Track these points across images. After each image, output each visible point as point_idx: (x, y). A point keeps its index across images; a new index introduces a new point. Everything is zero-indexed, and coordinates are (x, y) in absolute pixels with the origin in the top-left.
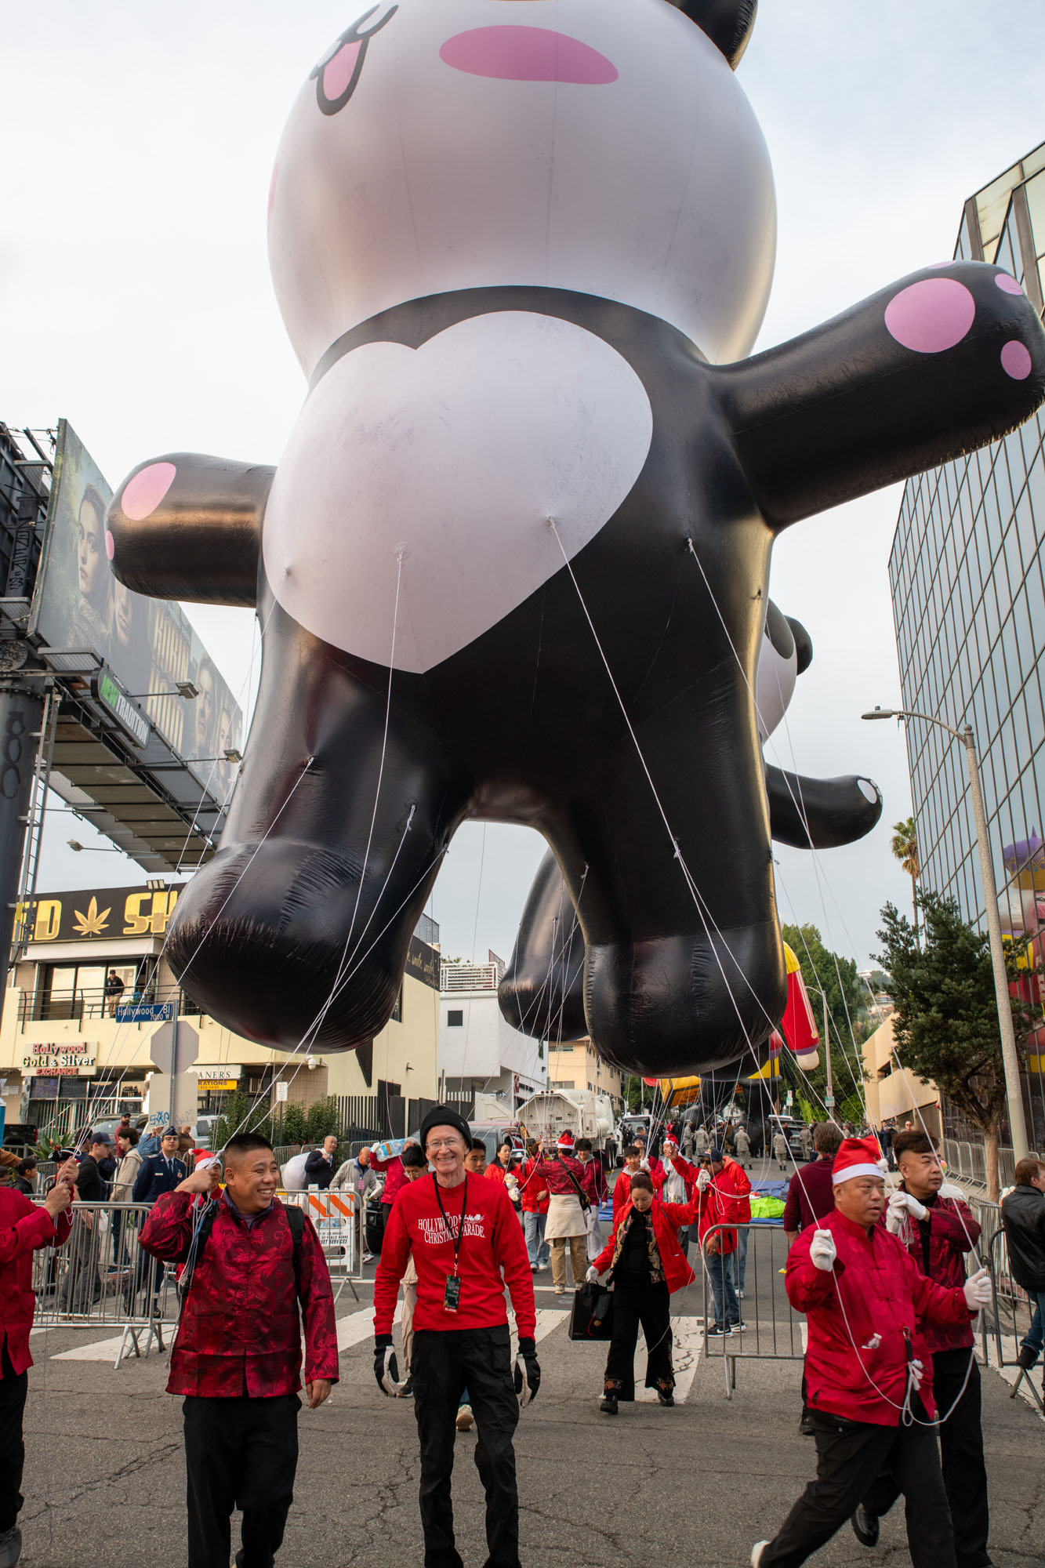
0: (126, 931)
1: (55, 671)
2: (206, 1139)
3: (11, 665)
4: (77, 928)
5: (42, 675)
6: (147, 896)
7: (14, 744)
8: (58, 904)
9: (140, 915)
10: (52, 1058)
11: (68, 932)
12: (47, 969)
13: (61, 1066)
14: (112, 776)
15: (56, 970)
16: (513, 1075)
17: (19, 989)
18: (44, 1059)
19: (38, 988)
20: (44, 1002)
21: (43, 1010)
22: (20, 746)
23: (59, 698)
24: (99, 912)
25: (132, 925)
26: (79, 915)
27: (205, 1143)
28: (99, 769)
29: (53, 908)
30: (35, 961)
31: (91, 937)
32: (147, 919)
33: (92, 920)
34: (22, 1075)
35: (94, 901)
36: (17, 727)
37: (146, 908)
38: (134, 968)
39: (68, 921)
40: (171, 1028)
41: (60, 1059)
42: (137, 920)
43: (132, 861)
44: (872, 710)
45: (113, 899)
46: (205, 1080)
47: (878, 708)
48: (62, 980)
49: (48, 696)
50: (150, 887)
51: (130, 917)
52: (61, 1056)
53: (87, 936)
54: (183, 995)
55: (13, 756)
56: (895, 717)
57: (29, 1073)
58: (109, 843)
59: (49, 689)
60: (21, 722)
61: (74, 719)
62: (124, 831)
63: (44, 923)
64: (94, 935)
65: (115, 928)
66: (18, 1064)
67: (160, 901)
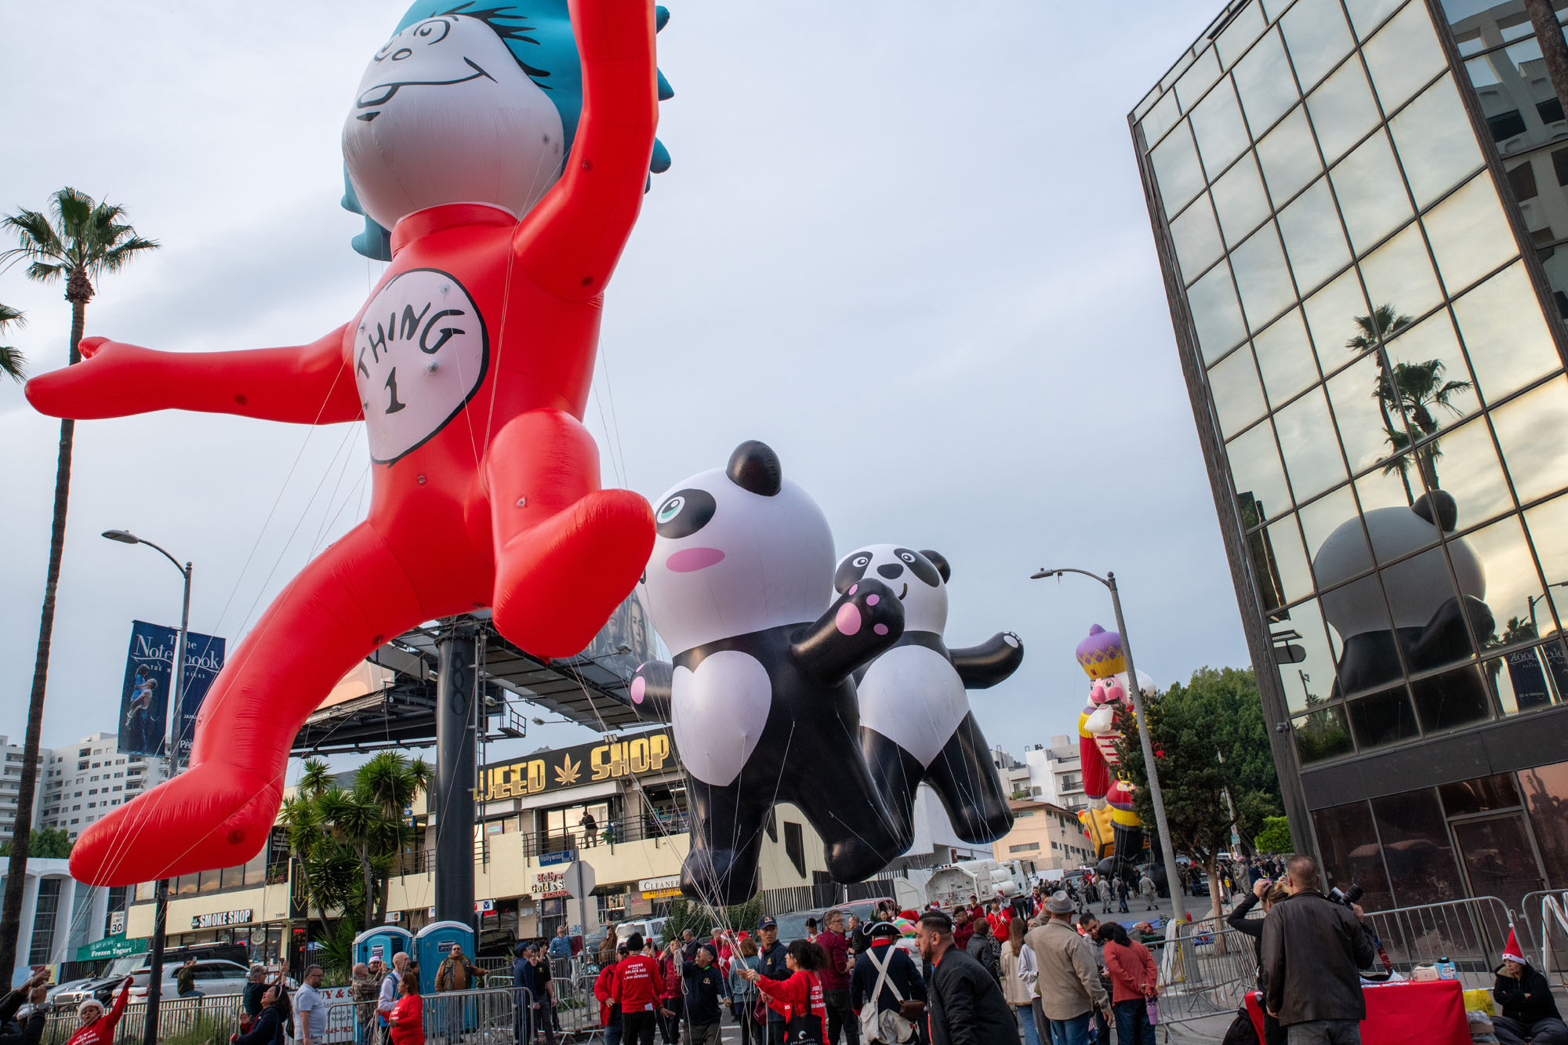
0: (594, 777)
1: (478, 620)
2: (659, 936)
3: (449, 620)
4: (558, 779)
5: (471, 624)
6: (606, 748)
7: (458, 675)
8: (541, 762)
9: (603, 763)
10: (552, 883)
11: (552, 784)
12: (542, 813)
13: (559, 889)
14: (542, 677)
15: (550, 814)
16: (950, 850)
17: (522, 833)
18: (547, 885)
19: (538, 829)
20: (543, 840)
21: (544, 846)
22: (462, 675)
23: (484, 637)
24: (573, 765)
25: (598, 772)
26: (558, 769)
27: (659, 940)
28: (530, 674)
29: (539, 766)
30: (532, 809)
31: (569, 786)
32: (608, 766)
33: (568, 772)
34: (533, 899)
35: (567, 757)
36: (458, 664)
37: (606, 758)
38: (606, 805)
39: (551, 775)
40: (576, 866)
41: (558, 883)
42: (601, 768)
43: (584, 727)
44: (1039, 572)
45: (581, 753)
46: (666, 889)
47: (1042, 569)
48: (554, 821)
49: (477, 637)
50: (607, 741)
51: (595, 766)
52: (559, 881)
53: (566, 785)
54: (643, 823)
55: (459, 683)
56: (1056, 574)
57: (538, 897)
58: (561, 717)
59: (478, 633)
60: (461, 658)
61: (499, 648)
62: (566, 708)
63: (533, 779)
64: (571, 783)
65: (585, 777)
66: (529, 891)
67: (615, 752)
